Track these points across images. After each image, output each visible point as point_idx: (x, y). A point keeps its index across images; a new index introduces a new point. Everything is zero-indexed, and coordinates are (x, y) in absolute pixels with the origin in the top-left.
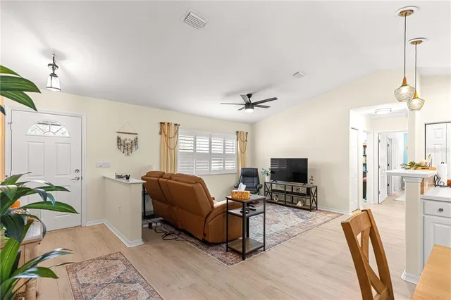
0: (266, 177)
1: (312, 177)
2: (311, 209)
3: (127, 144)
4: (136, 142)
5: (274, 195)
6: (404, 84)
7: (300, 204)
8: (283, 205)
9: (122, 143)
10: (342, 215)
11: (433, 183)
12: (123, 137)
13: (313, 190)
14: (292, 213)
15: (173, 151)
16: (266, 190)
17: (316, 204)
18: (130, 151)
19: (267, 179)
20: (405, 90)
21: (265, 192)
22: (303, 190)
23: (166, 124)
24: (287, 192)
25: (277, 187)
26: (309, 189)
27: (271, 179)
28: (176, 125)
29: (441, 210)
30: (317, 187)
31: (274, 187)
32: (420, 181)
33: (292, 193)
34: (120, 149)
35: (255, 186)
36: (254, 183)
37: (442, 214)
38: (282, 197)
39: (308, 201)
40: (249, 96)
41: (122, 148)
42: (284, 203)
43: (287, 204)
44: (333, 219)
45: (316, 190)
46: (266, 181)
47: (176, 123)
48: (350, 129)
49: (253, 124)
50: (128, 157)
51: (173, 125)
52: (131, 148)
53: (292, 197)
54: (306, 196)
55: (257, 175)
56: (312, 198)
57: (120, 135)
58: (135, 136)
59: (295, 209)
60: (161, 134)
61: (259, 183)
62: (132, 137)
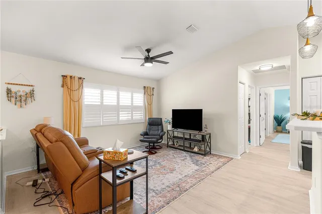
0: (169, 126)
1: (206, 125)
2: (205, 154)
3: (20, 96)
4: (31, 94)
5: (175, 141)
7: (196, 149)
8: (183, 150)
9: (13, 95)
10: (232, 159)
12: (14, 89)
13: (207, 137)
14: (188, 158)
15: (77, 104)
16: (169, 137)
17: (210, 150)
18: (23, 103)
21: (168, 138)
22: (199, 137)
23: (69, 78)
24: (186, 139)
26: (203, 137)
27: (173, 127)
28: (80, 78)
30: (210, 134)
31: (176, 134)
33: (190, 139)
34: (10, 100)
35: (159, 133)
36: (158, 130)
38: (181, 143)
39: (203, 146)
40: (148, 51)
41: (13, 100)
42: (183, 148)
43: (186, 149)
44: (224, 164)
45: (210, 136)
46: (169, 129)
47: (80, 76)
48: (239, 83)
49: (159, 81)
50: (21, 109)
51: (76, 79)
52: (25, 101)
53: (190, 143)
54: (202, 143)
55: (161, 124)
56: (206, 144)
57: (10, 86)
58: (31, 88)
59: (193, 154)
60: (63, 86)
61: (162, 131)
62: (28, 89)
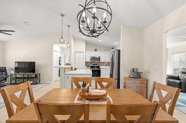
1: (37, 70)
2: (36, 84)
5: (17, 80)
6: (62, 38)
10: (50, 83)
11: (71, 69)
13: (38, 75)
16: (12, 78)
17: (40, 81)
19: (13, 72)
20: (62, 40)
22: (34, 76)
24: (25, 78)
25: (19, 76)
26: (36, 75)
27: (15, 72)
29: (68, 77)
30: (40, 74)
31: (18, 76)
32: (64, 69)
33: (28, 78)
35: (3, 76)
37: (68, 78)
38: (21, 80)
48: (53, 51)
53: (28, 80)
54: (35, 78)
55: (5, 71)
56: (37, 79)
61: (6, 75)
